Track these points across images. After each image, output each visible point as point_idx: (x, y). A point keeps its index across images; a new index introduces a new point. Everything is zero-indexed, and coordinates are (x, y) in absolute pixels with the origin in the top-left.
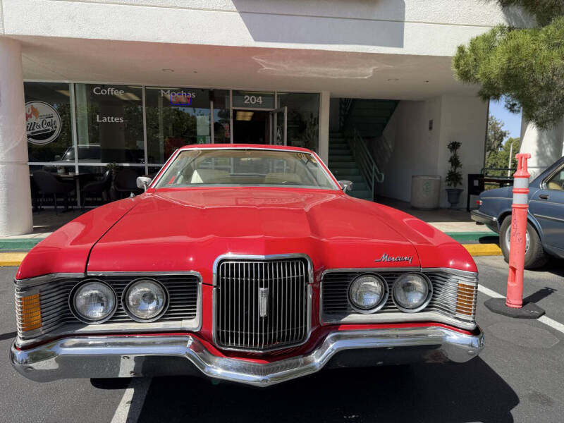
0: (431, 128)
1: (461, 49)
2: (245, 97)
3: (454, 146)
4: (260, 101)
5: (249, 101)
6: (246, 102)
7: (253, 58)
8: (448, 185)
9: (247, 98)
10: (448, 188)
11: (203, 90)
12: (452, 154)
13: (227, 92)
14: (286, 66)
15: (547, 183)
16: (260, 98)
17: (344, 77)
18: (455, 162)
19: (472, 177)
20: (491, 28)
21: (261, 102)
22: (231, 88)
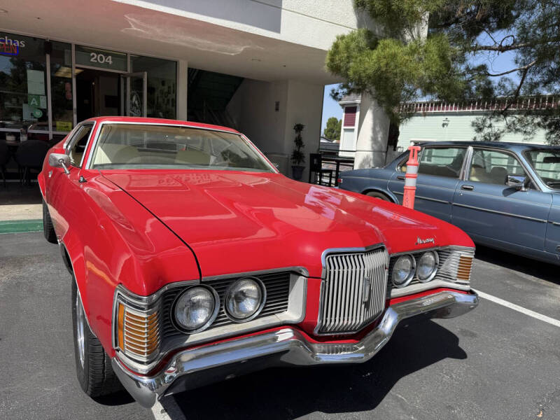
0: (277, 109)
1: (336, 46)
2: (92, 54)
3: (299, 128)
4: (110, 60)
5: (96, 59)
6: (92, 60)
7: (126, 16)
8: (294, 163)
9: (93, 56)
10: (294, 165)
11: (35, 39)
12: (297, 135)
13: (69, 45)
14: (158, 31)
15: (401, 167)
16: (110, 57)
17: (212, 50)
18: (299, 142)
19: (313, 156)
20: (351, 30)
21: (110, 62)
22: (74, 42)
